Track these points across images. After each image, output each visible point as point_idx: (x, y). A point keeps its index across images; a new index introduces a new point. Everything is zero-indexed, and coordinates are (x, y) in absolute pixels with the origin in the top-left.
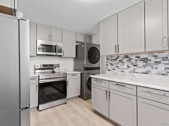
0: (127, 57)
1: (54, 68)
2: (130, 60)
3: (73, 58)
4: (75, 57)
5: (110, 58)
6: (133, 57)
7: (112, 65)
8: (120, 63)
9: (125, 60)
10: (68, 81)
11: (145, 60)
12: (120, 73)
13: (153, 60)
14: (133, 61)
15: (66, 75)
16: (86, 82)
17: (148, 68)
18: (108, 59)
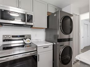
1: (24, 40)
3: (44, 29)
4: (47, 28)
10: (39, 55)
15: (37, 49)
16: (60, 55)
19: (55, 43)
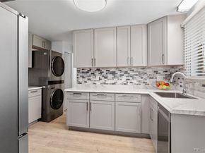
0: (98, 70)
2: (101, 73)
4: (31, 67)
5: (81, 71)
6: (104, 71)
7: (83, 77)
8: (92, 76)
9: (97, 73)
11: (113, 73)
12: (92, 86)
13: (119, 73)
14: (104, 74)
17: (115, 80)
18: (78, 71)
19: (44, 87)
